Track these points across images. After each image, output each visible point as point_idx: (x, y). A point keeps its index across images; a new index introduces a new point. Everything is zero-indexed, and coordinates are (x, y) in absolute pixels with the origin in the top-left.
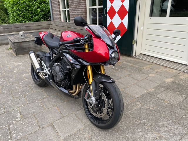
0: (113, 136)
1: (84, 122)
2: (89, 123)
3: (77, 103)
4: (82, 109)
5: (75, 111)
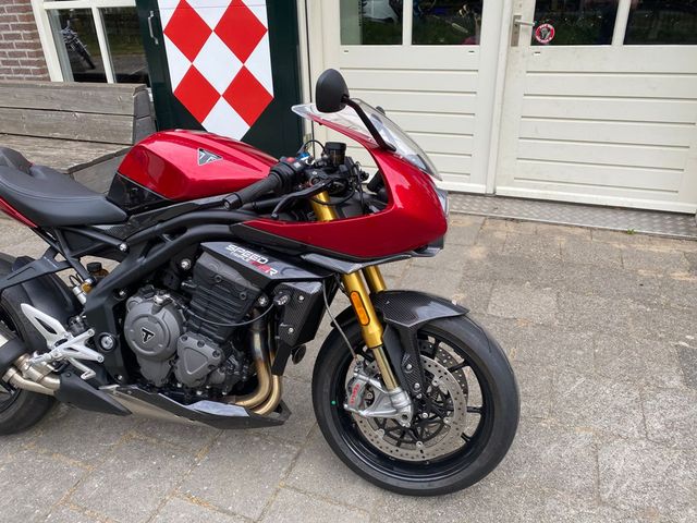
0: (488, 501)
1: (350, 502)
2: (372, 495)
3: (256, 439)
4: (299, 454)
5: (282, 475)
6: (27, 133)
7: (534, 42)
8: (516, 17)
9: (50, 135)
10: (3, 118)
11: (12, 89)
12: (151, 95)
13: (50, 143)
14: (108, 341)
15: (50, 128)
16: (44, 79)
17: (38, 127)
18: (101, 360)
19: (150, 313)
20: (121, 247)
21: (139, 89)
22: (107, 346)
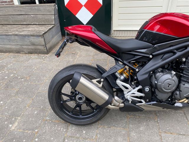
6: (12, 24)
9: (22, 23)
10: (1, 19)
11: (4, 8)
12: (57, 7)
13: (24, 26)
14: (147, 89)
15: (22, 21)
16: (12, 4)
17: (16, 21)
18: (143, 96)
19: (170, 77)
20: (151, 56)
21: (54, 5)
22: (147, 91)
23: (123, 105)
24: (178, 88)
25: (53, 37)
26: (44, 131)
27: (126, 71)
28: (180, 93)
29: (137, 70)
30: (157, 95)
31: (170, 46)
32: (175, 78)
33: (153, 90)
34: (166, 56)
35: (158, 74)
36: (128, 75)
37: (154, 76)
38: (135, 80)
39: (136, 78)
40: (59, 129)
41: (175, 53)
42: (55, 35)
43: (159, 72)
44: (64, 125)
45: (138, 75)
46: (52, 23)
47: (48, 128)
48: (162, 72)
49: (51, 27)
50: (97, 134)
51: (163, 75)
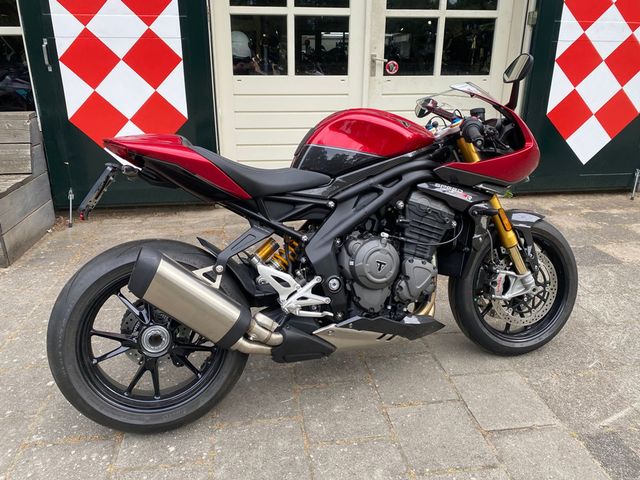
4: (434, 357)
5: (440, 371)
7: (386, 74)
8: (372, 56)
12: (40, 124)
14: (334, 283)
18: (328, 302)
19: (381, 247)
20: (331, 204)
21: (31, 117)
22: (335, 287)
23: (280, 336)
24: (401, 272)
25: (26, 213)
26: (29, 475)
27: (277, 252)
28: (407, 284)
29: (305, 238)
30: (359, 298)
31: (369, 178)
32: (390, 248)
33: (349, 288)
34: (363, 201)
35: (354, 242)
36: (285, 262)
37: (344, 251)
38: (304, 265)
39: (303, 260)
40: (84, 458)
41: (379, 192)
42: (34, 207)
43: (355, 239)
44: (101, 445)
45: (308, 250)
46: (21, 169)
47: (45, 464)
48: (360, 237)
49: (20, 180)
50: (213, 446)
51: (364, 244)
